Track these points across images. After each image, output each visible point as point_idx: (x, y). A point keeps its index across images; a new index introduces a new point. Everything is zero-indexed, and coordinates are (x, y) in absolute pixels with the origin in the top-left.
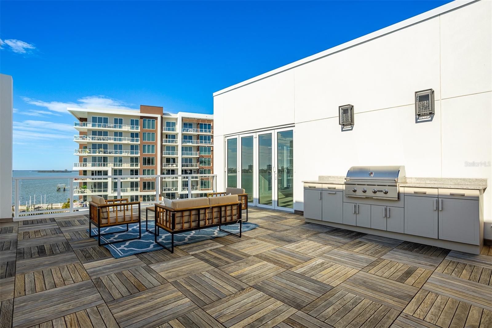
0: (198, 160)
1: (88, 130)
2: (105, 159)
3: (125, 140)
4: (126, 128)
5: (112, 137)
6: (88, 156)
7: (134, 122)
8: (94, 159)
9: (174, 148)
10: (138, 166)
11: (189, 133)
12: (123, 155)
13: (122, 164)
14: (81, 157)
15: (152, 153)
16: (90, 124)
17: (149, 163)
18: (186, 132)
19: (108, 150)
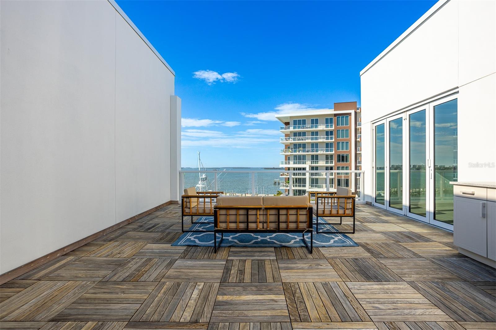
1: (290, 132)
2: (304, 157)
3: (321, 138)
4: (322, 127)
5: (309, 137)
6: (290, 154)
7: (328, 120)
8: (295, 157)
10: (332, 164)
12: (319, 152)
13: (318, 162)
14: (286, 156)
15: (346, 150)
16: (292, 127)
17: (343, 160)
19: (306, 149)
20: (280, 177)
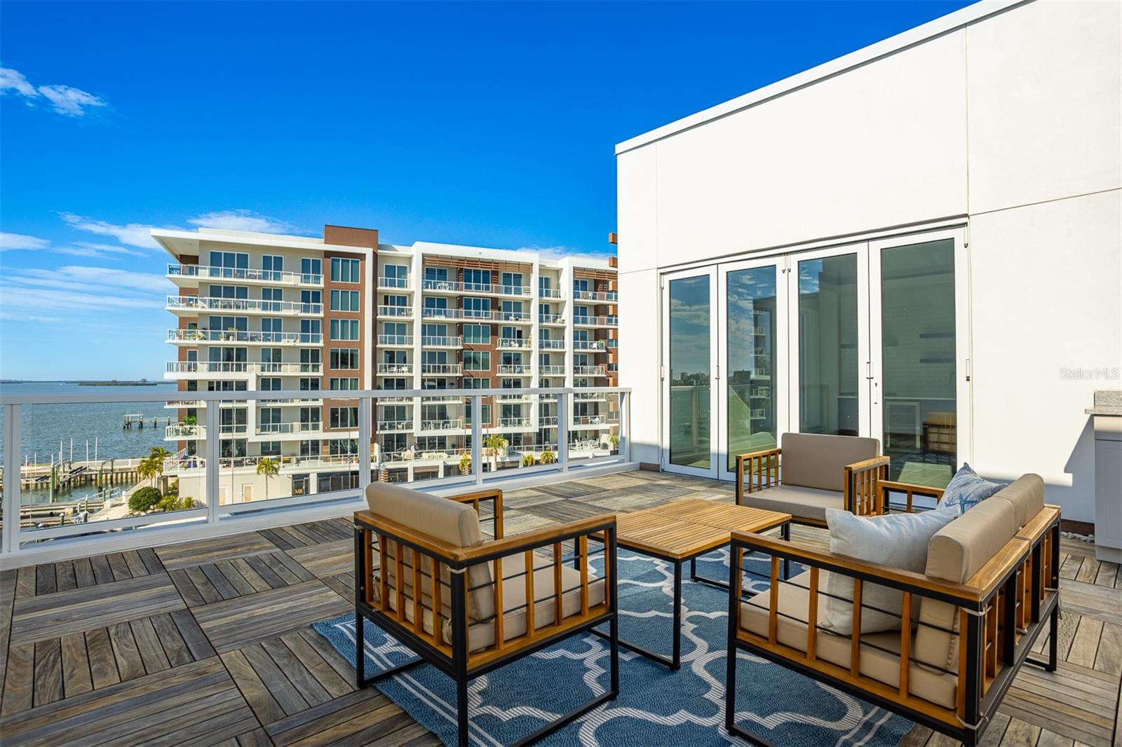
0: (459, 356)
1: (200, 283)
2: (241, 353)
3: (289, 307)
4: (291, 280)
5: (257, 301)
6: (199, 345)
7: (309, 265)
8: (214, 352)
9: (403, 328)
10: (318, 371)
11: (440, 291)
12: (284, 343)
13: (280, 366)
14: (182, 349)
15: (351, 339)
16: (206, 268)
17: (344, 363)
18: (433, 291)
19: (248, 332)
20: (167, 407)
